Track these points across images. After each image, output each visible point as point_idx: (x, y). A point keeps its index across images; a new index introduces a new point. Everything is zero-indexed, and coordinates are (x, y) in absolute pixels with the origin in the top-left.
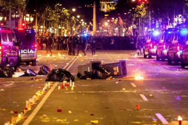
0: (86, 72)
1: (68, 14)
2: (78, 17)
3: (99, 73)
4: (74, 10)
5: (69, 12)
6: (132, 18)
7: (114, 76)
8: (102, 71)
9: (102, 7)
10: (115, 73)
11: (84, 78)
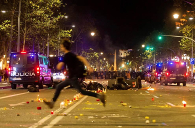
0: (113, 85)
1: (97, 56)
2: (105, 59)
3: (123, 86)
4: (102, 53)
5: (98, 55)
6: (142, 60)
7: (133, 88)
8: (125, 84)
9: (121, 54)
10: (134, 86)
11: (112, 89)
